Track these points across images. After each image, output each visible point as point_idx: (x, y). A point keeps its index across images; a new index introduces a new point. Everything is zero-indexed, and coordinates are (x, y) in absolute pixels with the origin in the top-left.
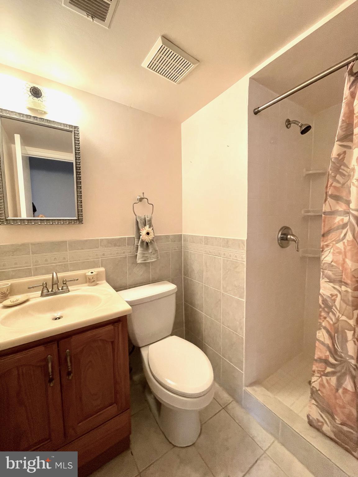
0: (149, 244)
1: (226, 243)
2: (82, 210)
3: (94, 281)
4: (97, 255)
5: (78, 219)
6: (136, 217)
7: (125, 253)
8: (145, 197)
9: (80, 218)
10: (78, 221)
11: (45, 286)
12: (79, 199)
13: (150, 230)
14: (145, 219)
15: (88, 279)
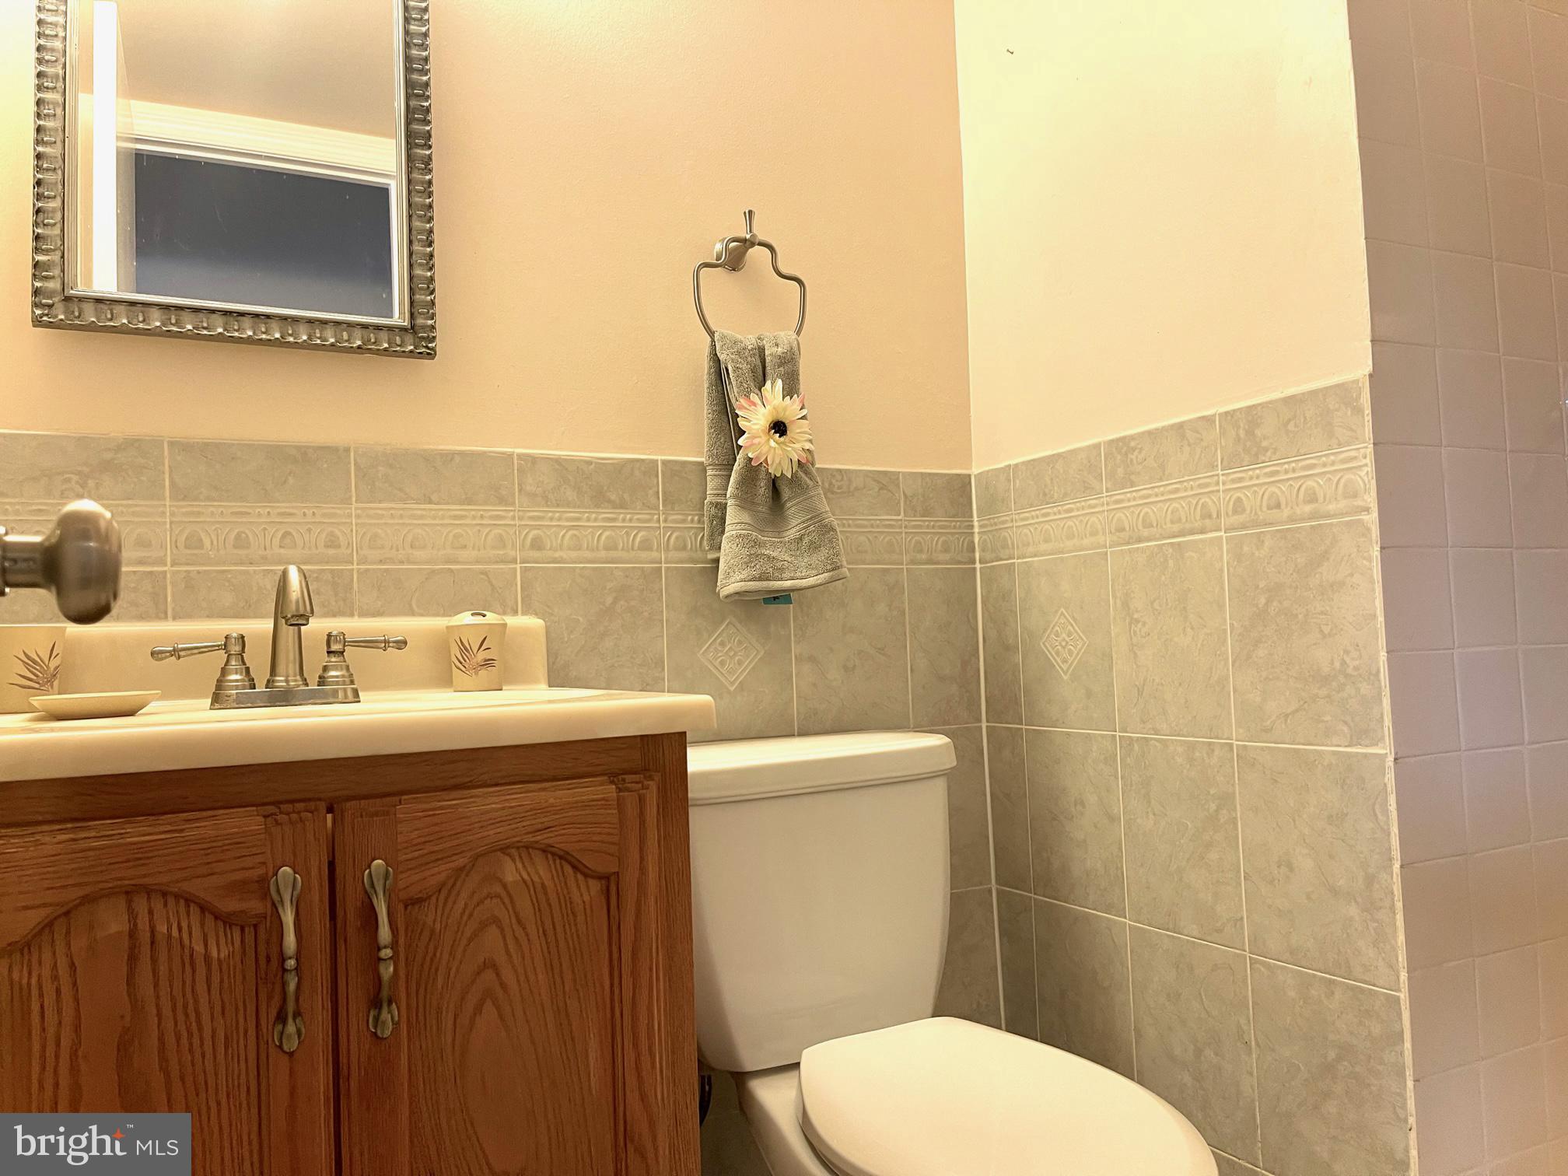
0: (786, 493)
2: (432, 279)
3: (488, 663)
4: (501, 542)
5: (413, 329)
6: (713, 346)
7: (650, 549)
8: (761, 237)
9: (420, 321)
10: (409, 338)
12: (417, 224)
13: (789, 410)
14: (761, 351)
15: (455, 651)
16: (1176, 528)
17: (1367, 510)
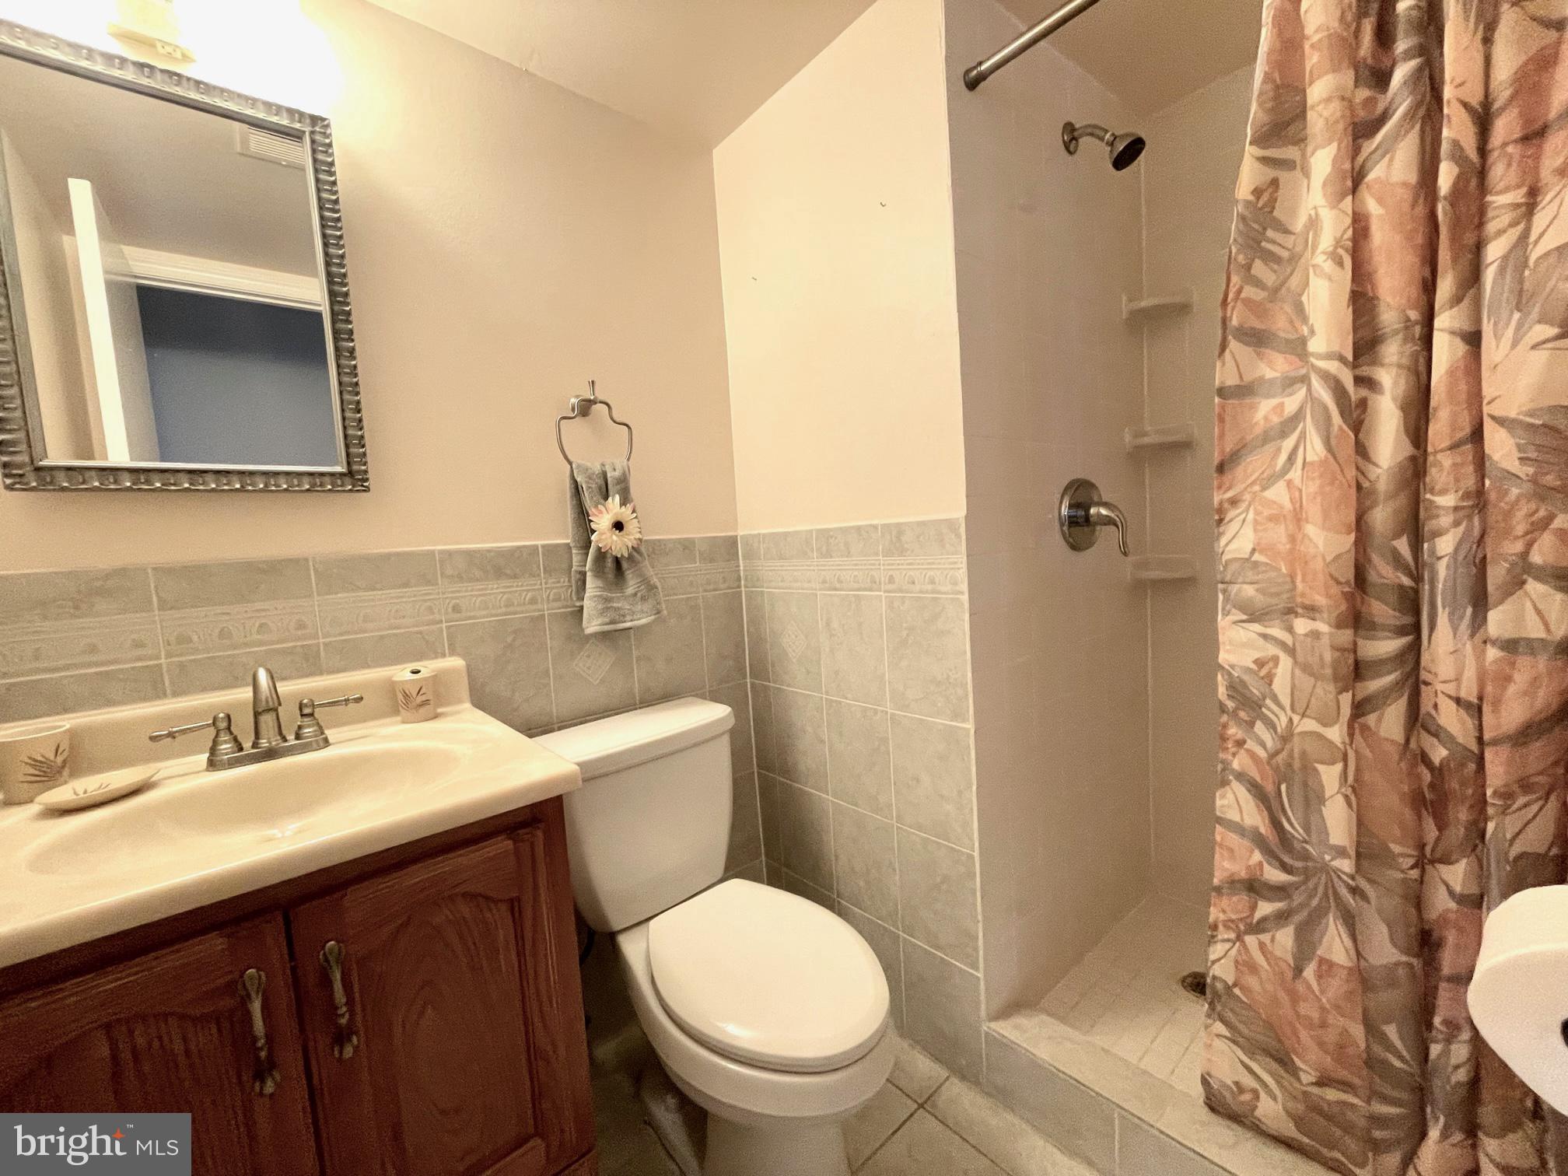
0: (625, 565)
1: (894, 539)
2: (362, 437)
3: (426, 703)
4: (430, 610)
5: (350, 473)
6: (572, 471)
7: (536, 603)
8: (601, 397)
9: (355, 467)
10: (347, 480)
11: (223, 724)
12: (347, 397)
13: (625, 513)
14: (604, 474)
15: (400, 696)
16: (856, 586)
17: (962, 593)
